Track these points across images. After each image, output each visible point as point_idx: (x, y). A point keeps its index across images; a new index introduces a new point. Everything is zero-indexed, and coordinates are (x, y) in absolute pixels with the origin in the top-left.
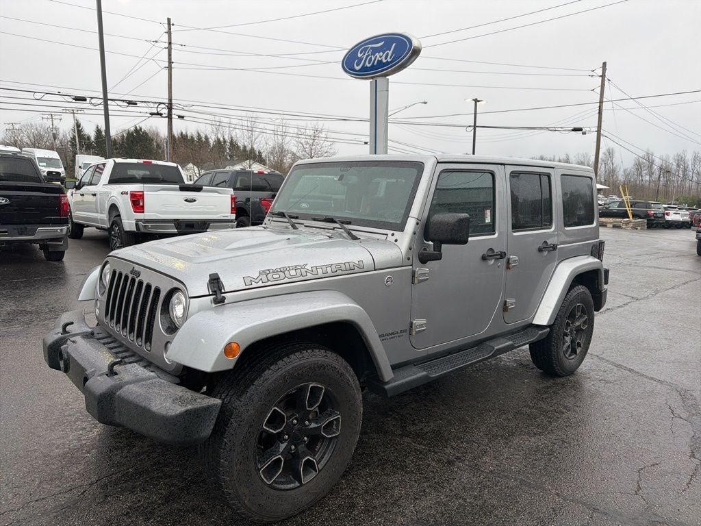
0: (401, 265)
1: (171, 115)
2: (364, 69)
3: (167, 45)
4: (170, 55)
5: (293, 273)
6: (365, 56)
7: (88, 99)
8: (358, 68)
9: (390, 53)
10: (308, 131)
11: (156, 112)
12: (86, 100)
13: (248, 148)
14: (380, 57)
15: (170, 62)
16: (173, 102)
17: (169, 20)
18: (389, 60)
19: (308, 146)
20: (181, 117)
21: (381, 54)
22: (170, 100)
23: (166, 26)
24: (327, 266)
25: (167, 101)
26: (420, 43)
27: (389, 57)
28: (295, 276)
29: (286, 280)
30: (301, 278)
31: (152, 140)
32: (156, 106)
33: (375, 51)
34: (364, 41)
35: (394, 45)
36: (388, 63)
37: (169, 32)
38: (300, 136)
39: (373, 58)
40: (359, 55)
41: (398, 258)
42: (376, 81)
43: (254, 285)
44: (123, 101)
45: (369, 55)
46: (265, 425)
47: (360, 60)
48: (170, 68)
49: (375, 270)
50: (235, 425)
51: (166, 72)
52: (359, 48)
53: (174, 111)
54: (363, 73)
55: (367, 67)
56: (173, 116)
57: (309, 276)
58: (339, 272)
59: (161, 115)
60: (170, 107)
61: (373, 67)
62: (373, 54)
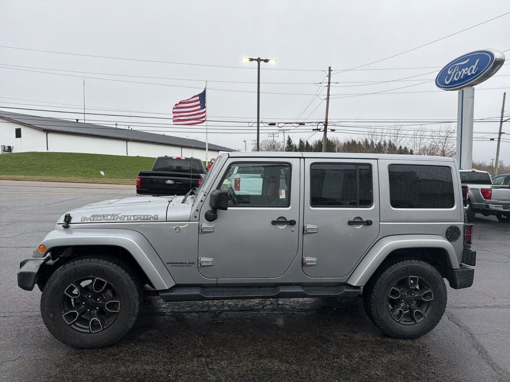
0: (188, 220)
1: (326, 130)
2: (453, 83)
3: (327, 84)
4: (329, 90)
5: (109, 217)
6: (453, 73)
7: (277, 124)
8: (447, 83)
9: (474, 67)
10: (441, 133)
11: (316, 128)
12: (275, 125)
13: (403, 148)
14: (466, 71)
15: (328, 95)
16: (328, 121)
17: (330, 68)
18: (473, 73)
19: (441, 144)
20: (333, 130)
21: (467, 69)
22: (327, 120)
23: (328, 72)
24: (131, 216)
25: (324, 121)
26: (504, 55)
27: (473, 70)
28: (110, 220)
29: (104, 221)
30: (113, 221)
31: (335, 146)
32: (317, 124)
33: (461, 67)
34: (452, 62)
35: (478, 60)
36: (472, 75)
37: (329, 76)
38: (434, 137)
39: (460, 73)
40: (449, 72)
41: (187, 216)
42: (463, 91)
43: (86, 221)
44: (297, 123)
45: (457, 71)
46: (66, 292)
47: (450, 76)
48: (328, 99)
49: (166, 221)
50: (47, 286)
51: (326, 101)
52: (449, 67)
53: (328, 127)
54: (451, 86)
55: (455, 81)
56: (328, 130)
57: (118, 220)
58: (139, 220)
59: (319, 130)
60: (326, 125)
61: (460, 81)
62: (460, 70)
